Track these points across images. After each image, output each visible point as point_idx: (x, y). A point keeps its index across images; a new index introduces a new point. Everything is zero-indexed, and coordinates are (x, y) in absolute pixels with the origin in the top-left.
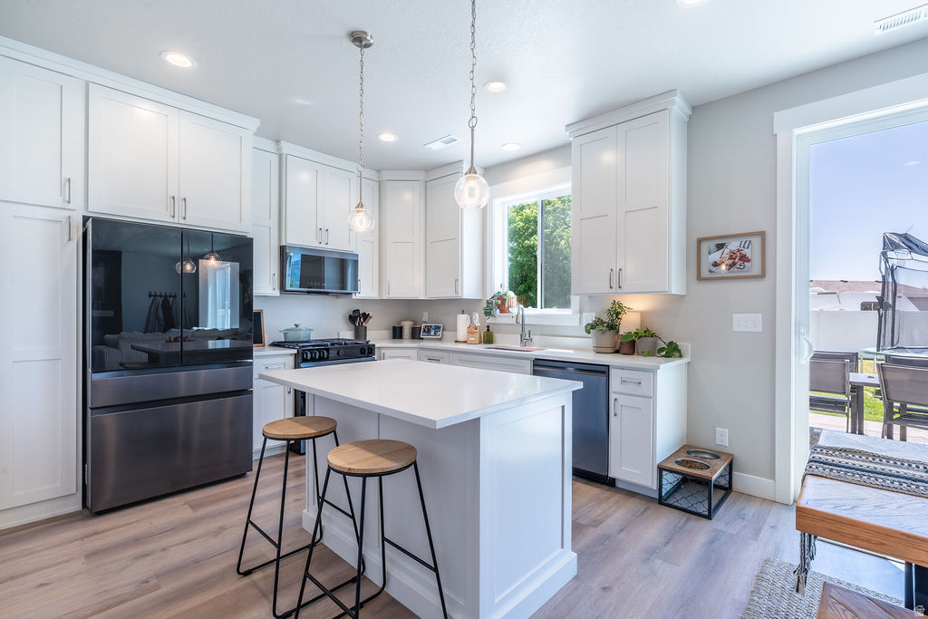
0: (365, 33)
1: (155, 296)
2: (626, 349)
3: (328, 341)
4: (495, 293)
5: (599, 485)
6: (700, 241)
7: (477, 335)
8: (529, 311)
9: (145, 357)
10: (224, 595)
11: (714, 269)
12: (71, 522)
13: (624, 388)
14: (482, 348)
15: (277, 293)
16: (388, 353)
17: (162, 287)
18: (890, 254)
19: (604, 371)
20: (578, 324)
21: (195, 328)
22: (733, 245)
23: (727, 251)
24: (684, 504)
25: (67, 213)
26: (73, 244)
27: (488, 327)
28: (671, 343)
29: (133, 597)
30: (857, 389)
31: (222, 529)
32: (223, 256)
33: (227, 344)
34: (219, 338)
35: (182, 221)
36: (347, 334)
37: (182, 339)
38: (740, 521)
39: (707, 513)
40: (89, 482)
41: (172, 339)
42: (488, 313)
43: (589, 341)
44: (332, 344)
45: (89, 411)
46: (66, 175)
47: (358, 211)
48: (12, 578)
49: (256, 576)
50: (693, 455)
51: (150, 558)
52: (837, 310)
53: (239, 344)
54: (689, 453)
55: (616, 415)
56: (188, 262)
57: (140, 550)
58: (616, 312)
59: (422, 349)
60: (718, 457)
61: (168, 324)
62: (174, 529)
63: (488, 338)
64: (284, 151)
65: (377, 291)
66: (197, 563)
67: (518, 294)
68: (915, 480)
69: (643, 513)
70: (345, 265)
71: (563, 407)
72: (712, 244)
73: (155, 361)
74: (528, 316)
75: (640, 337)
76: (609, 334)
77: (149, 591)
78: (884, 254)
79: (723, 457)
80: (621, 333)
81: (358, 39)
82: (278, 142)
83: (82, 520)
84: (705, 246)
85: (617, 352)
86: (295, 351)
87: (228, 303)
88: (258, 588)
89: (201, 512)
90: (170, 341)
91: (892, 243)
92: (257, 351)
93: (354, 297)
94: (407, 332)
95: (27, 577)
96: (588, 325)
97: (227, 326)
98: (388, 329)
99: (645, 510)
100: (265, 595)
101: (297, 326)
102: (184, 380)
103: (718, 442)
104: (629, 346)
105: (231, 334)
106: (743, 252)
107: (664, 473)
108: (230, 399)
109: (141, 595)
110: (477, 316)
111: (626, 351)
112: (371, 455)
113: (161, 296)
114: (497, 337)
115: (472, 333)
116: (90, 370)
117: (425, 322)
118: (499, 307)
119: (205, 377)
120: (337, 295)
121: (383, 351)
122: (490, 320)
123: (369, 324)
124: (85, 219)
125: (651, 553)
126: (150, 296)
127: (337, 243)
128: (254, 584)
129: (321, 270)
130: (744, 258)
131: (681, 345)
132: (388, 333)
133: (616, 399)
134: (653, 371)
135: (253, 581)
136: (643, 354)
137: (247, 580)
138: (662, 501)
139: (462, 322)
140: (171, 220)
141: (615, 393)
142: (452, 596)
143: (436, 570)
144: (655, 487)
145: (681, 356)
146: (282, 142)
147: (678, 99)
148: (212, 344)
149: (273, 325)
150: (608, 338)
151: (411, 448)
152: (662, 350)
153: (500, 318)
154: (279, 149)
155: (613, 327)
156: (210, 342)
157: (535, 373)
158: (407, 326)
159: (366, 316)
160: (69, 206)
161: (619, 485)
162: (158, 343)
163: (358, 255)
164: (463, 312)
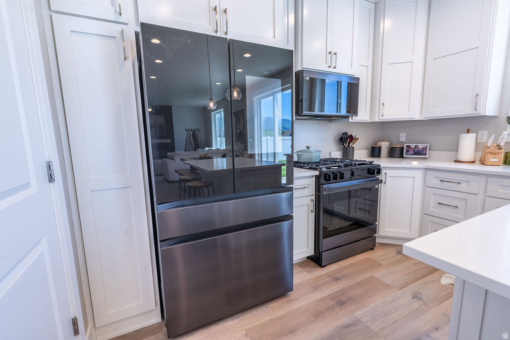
1: (189, 130)
7: (502, 156)
21: (207, 149)
25: (121, 27)
26: (129, 63)
35: (224, 36)
36: (337, 154)
59: (427, 169)
86: (317, 173)
93: (350, 120)
94: (384, 151)
101: (308, 148)
113: (191, 130)
115: (495, 154)
123: (356, 145)
126: (186, 130)
132: (366, 153)
139: (467, 141)
140: (215, 35)
158: (385, 146)
159: (353, 138)
160: (121, 19)
163: (358, 79)
164: (468, 131)
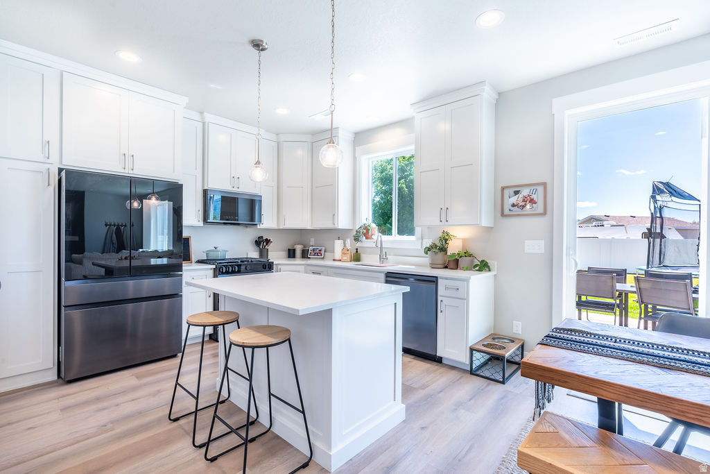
0: (262, 41)
1: (110, 225)
2: (452, 265)
3: (238, 259)
4: (362, 224)
5: (430, 362)
6: (503, 189)
7: (349, 256)
8: (385, 238)
9: (102, 271)
10: (160, 433)
11: (512, 208)
12: (51, 387)
13: (449, 293)
14: (352, 265)
15: (201, 224)
16: (282, 268)
17: (116, 218)
18: (658, 197)
19: (433, 280)
20: (420, 247)
21: (141, 250)
22: (525, 192)
23: (521, 196)
24: (487, 374)
25: (48, 166)
26: (51, 188)
27: (357, 249)
28: (483, 261)
29: (95, 435)
30: (623, 295)
31: (159, 391)
32: (161, 196)
33: (165, 261)
34: (159, 257)
35: (131, 172)
36: (254, 254)
37: (131, 258)
38: (525, 385)
39: (502, 380)
40: (62, 359)
41: (123, 258)
42: (357, 239)
43: (426, 260)
44: (241, 262)
45: (63, 309)
46: (46, 139)
47: (256, 167)
48: (9, 424)
49: (182, 422)
50: (497, 340)
51: (108, 410)
52: (625, 238)
53: (174, 261)
54: (494, 339)
55: (441, 312)
56: (135, 200)
57: (100, 406)
58: (445, 239)
59: (308, 265)
60: (513, 341)
61: (121, 246)
62: (125, 392)
63: (357, 257)
64: (207, 120)
65: (276, 223)
66: (140, 413)
67: (379, 225)
68: (604, 347)
69: (458, 380)
70: (253, 204)
71: (395, 304)
72: (511, 191)
73: (110, 273)
74: (385, 241)
75: (461, 256)
76: (440, 255)
77: (107, 431)
78: (653, 197)
79: (517, 341)
80: (448, 254)
81: (257, 45)
82: (202, 113)
83: (58, 386)
84: (507, 192)
85: (446, 267)
86: (214, 266)
87: (166, 231)
88: (183, 429)
89: (144, 381)
90: (121, 259)
91: (659, 189)
92: (185, 266)
93: (259, 227)
94: (298, 253)
95: (20, 423)
96: (426, 248)
97: (166, 249)
98: (284, 251)
99: (460, 378)
100: (188, 433)
101: (216, 248)
102: (132, 286)
103: (514, 331)
104: (454, 264)
105: (168, 254)
106: (532, 197)
107: (474, 352)
108: (166, 301)
109: (102, 434)
110: (348, 242)
111: (452, 267)
112: (259, 334)
113: (115, 225)
114: (363, 256)
115: (345, 254)
116: (63, 279)
117: (312, 246)
118: (365, 235)
119: (148, 285)
120: (246, 225)
121: (279, 267)
122: (358, 245)
123: (270, 247)
124: (60, 170)
125: (459, 405)
126: (106, 225)
127: (245, 188)
128: (181, 427)
129: (236, 208)
130: (532, 201)
131: (490, 263)
132: (285, 254)
133: (442, 301)
134: (467, 280)
135: (180, 425)
136: (463, 269)
137: (175, 424)
138: (472, 372)
139: (338, 245)
140: (123, 171)
141: (442, 296)
142: (314, 430)
143: (303, 412)
144: (468, 362)
145: (490, 270)
146: (205, 113)
147: (487, 88)
148: (153, 262)
149: (198, 248)
150: (440, 258)
151: (287, 331)
152: (476, 266)
153: (365, 243)
154: (203, 118)
155: (443, 250)
156: (152, 260)
157: (387, 282)
158: (299, 249)
159: (268, 241)
160: (49, 161)
161: (444, 361)
162: (112, 260)
163: (261, 196)
164: (339, 239)
